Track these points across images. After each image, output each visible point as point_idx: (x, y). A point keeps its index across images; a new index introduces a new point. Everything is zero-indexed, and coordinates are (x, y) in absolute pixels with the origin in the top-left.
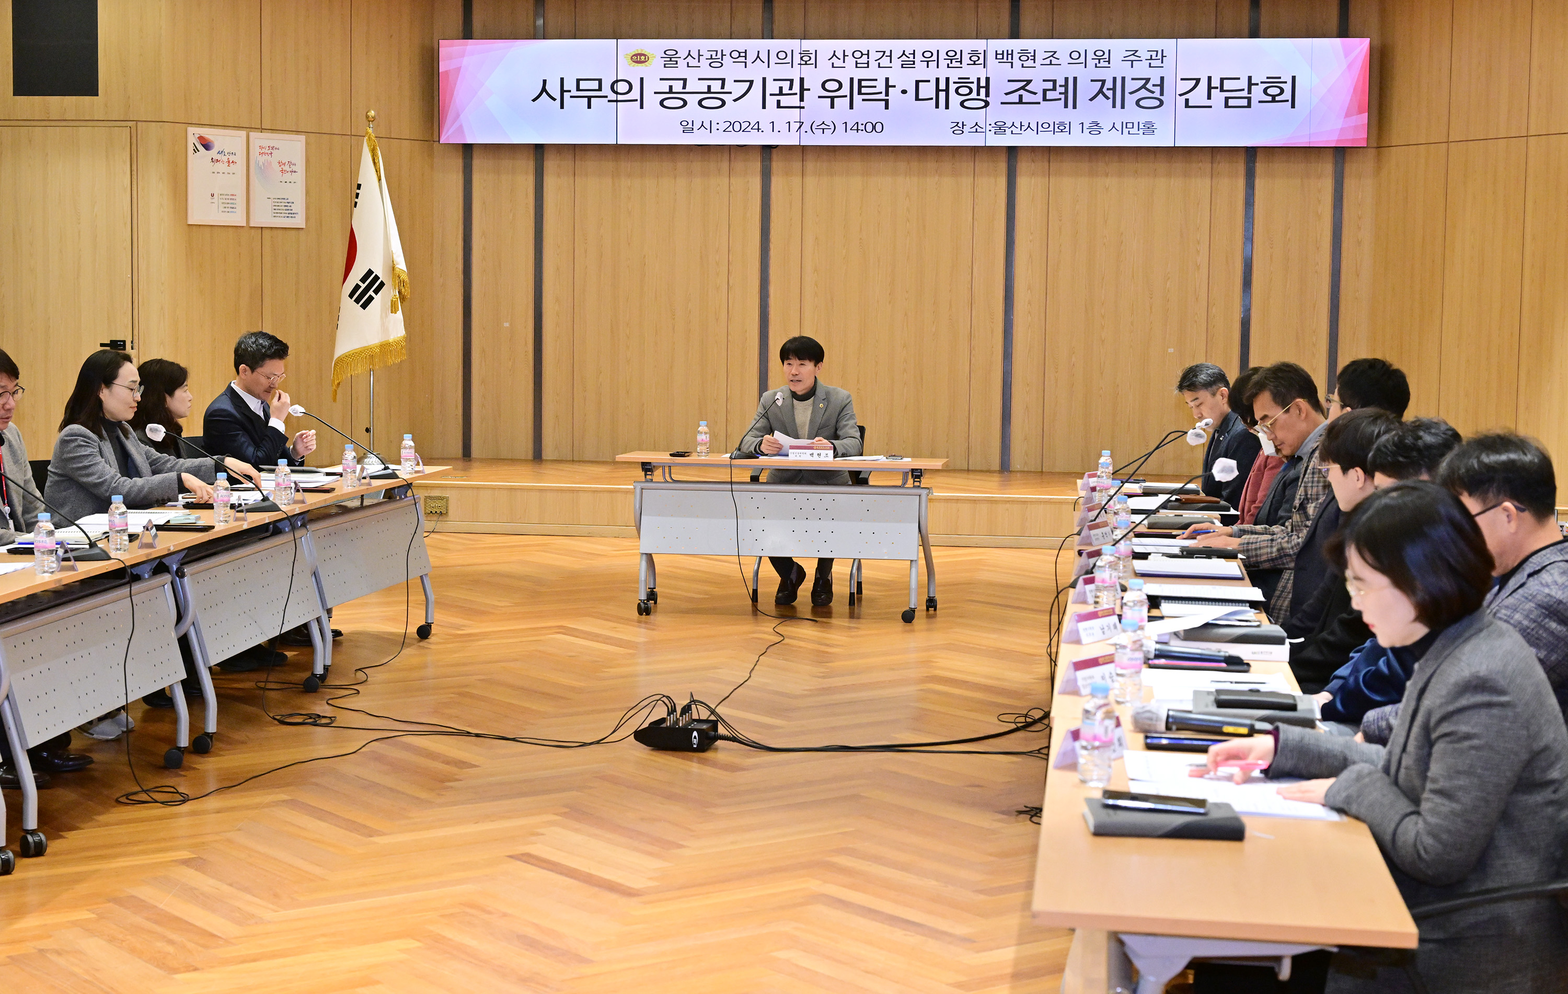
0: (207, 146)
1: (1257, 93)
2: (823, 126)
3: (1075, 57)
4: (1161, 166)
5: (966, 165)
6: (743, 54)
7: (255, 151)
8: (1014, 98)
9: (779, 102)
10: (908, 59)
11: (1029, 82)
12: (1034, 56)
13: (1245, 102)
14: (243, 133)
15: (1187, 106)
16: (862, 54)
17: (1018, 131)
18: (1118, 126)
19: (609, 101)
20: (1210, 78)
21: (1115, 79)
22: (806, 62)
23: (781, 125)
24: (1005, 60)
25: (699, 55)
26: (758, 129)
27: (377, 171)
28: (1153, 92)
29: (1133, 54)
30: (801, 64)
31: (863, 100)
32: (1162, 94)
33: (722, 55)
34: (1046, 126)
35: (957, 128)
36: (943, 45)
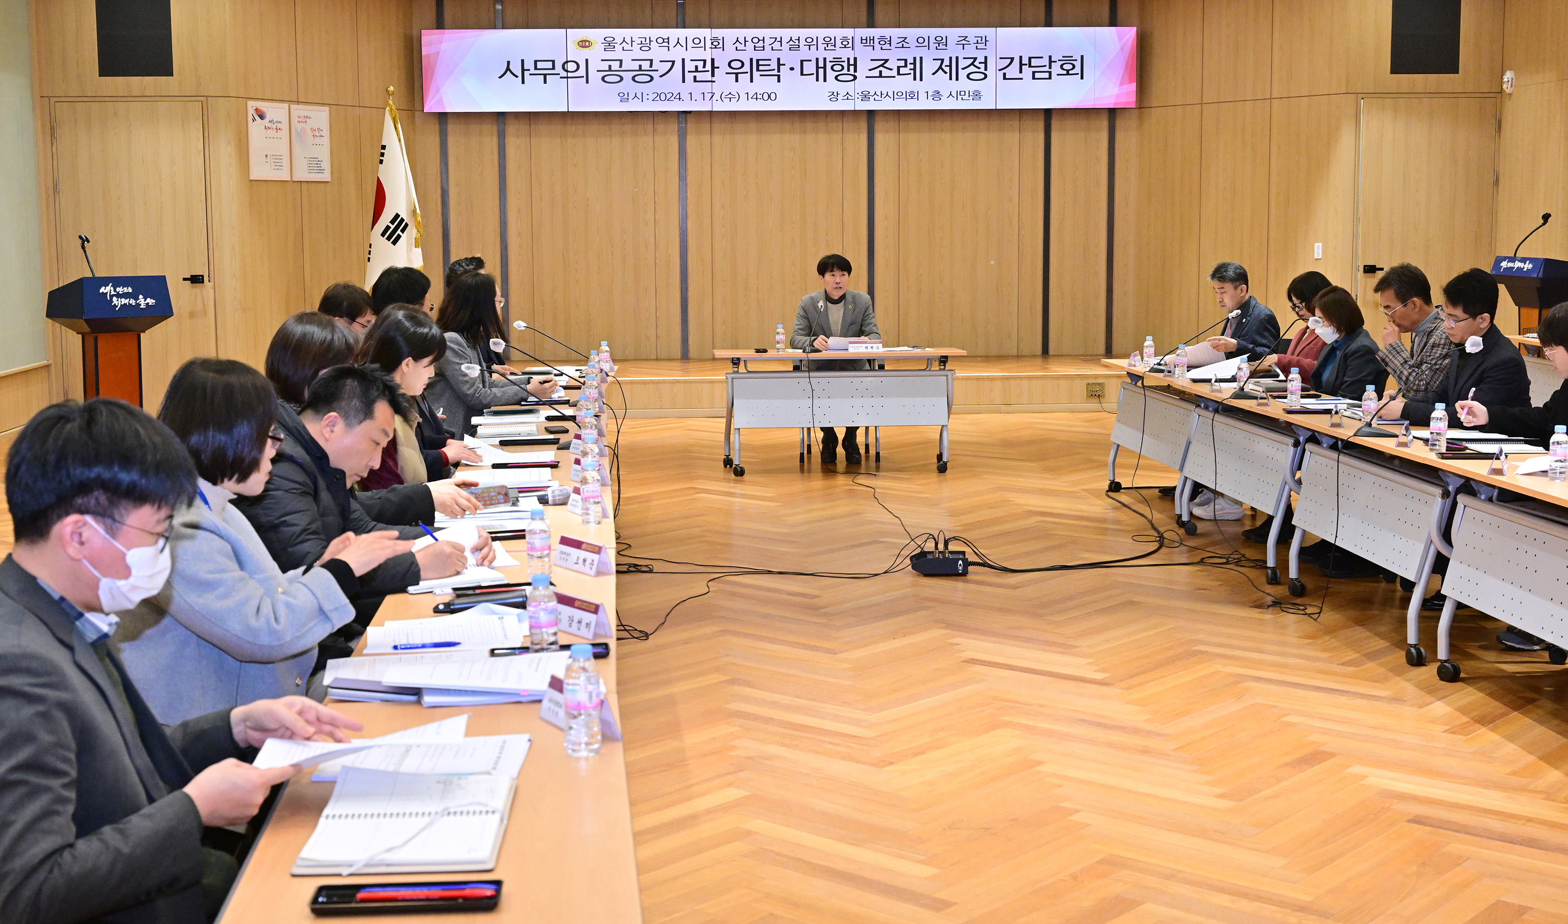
0: (262, 117)
1: (1056, 69)
2: (730, 96)
3: (921, 42)
4: (982, 124)
5: (836, 125)
6: (667, 40)
7: (295, 120)
8: (876, 73)
9: (695, 77)
10: (794, 44)
11: (886, 61)
12: (890, 41)
13: (1047, 75)
14: (286, 105)
15: (1005, 78)
16: (759, 40)
17: (879, 98)
18: (954, 94)
19: (561, 78)
20: (1021, 57)
21: (951, 58)
22: (716, 46)
23: (697, 95)
24: (868, 44)
25: (632, 41)
26: (680, 99)
27: (398, 134)
28: (979, 68)
29: (964, 40)
30: (711, 48)
31: (761, 75)
32: (986, 69)
33: (650, 41)
34: (900, 94)
35: (832, 96)
36: (820, 33)
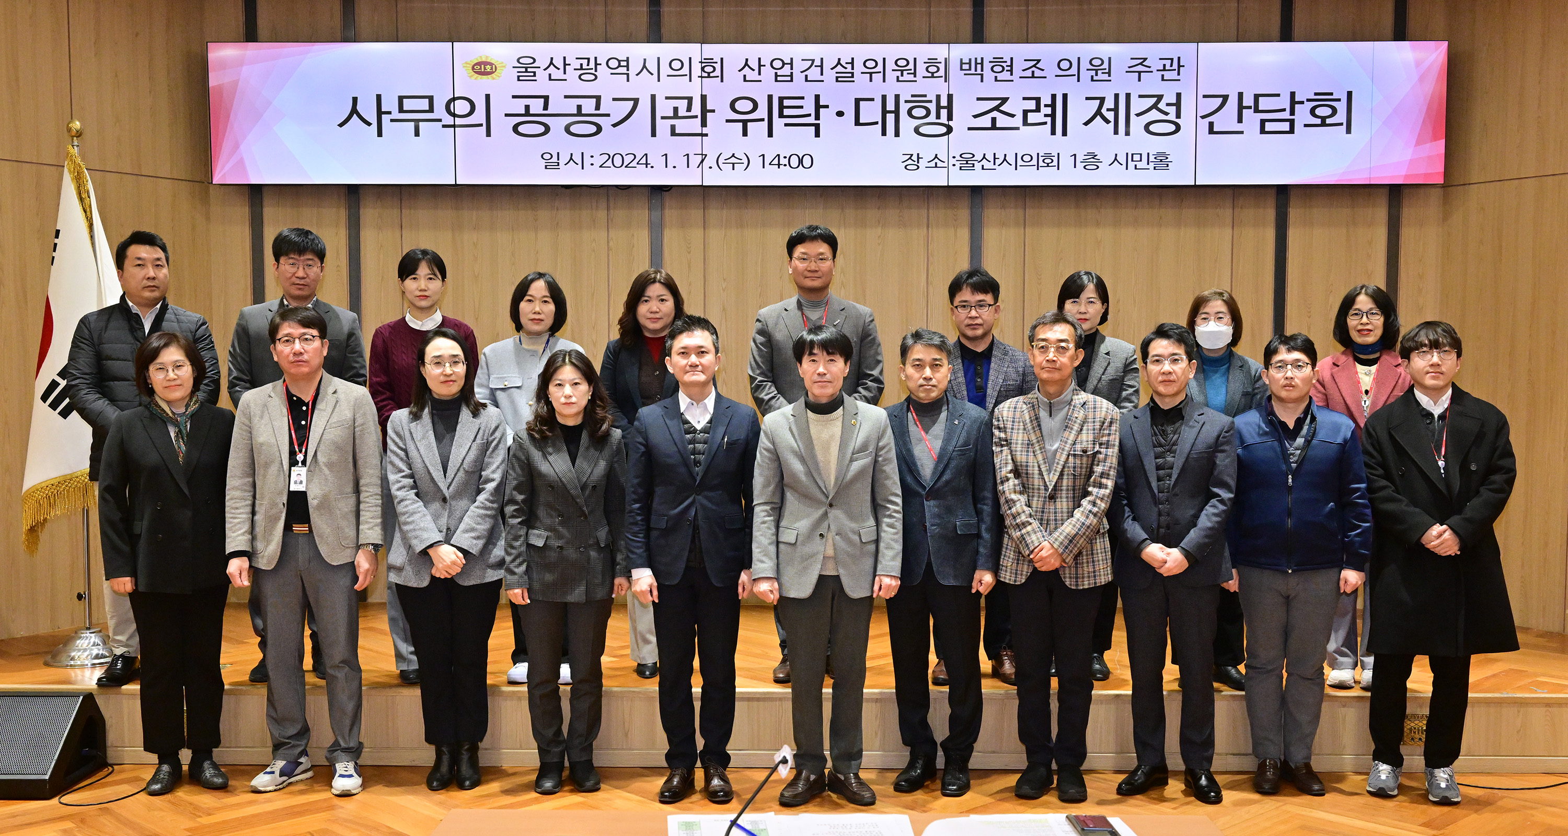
1: (1302, 114)
2: (733, 160)
3: (1065, 68)
4: (1168, 213)
5: (916, 212)
6: (624, 63)
8: (986, 121)
9: (673, 127)
10: (844, 70)
11: (1004, 100)
12: (1011, 66)
13: (1286, 126)
15: (1211, 131)
16: (784, 64)
17: (991, 165)
18: (1122, 159)
19: (444, 126)
20: (1240, 95)
21: (1117, 96)
22: (709, 73)
23: (676, 159)
24: (973, 71)
25: (565, 65)
26: (647, 164)
28: (1166, 114)
29: (1141, 64)
30: (702, 77)
31: (786, 125)
32: (1178, 116)
33: (596, 64)
34: (1027, 158)
35: (910, 162)
36: (891, 51)
